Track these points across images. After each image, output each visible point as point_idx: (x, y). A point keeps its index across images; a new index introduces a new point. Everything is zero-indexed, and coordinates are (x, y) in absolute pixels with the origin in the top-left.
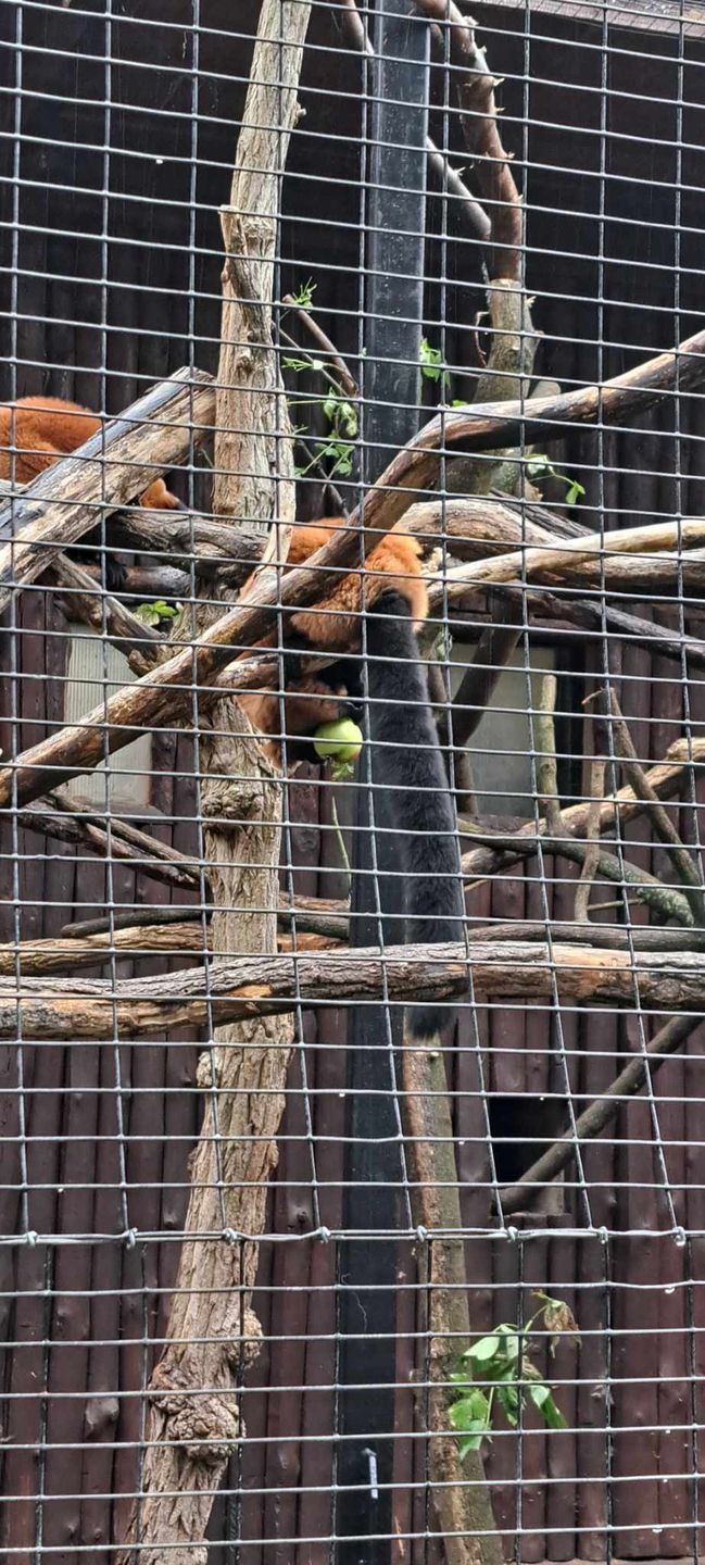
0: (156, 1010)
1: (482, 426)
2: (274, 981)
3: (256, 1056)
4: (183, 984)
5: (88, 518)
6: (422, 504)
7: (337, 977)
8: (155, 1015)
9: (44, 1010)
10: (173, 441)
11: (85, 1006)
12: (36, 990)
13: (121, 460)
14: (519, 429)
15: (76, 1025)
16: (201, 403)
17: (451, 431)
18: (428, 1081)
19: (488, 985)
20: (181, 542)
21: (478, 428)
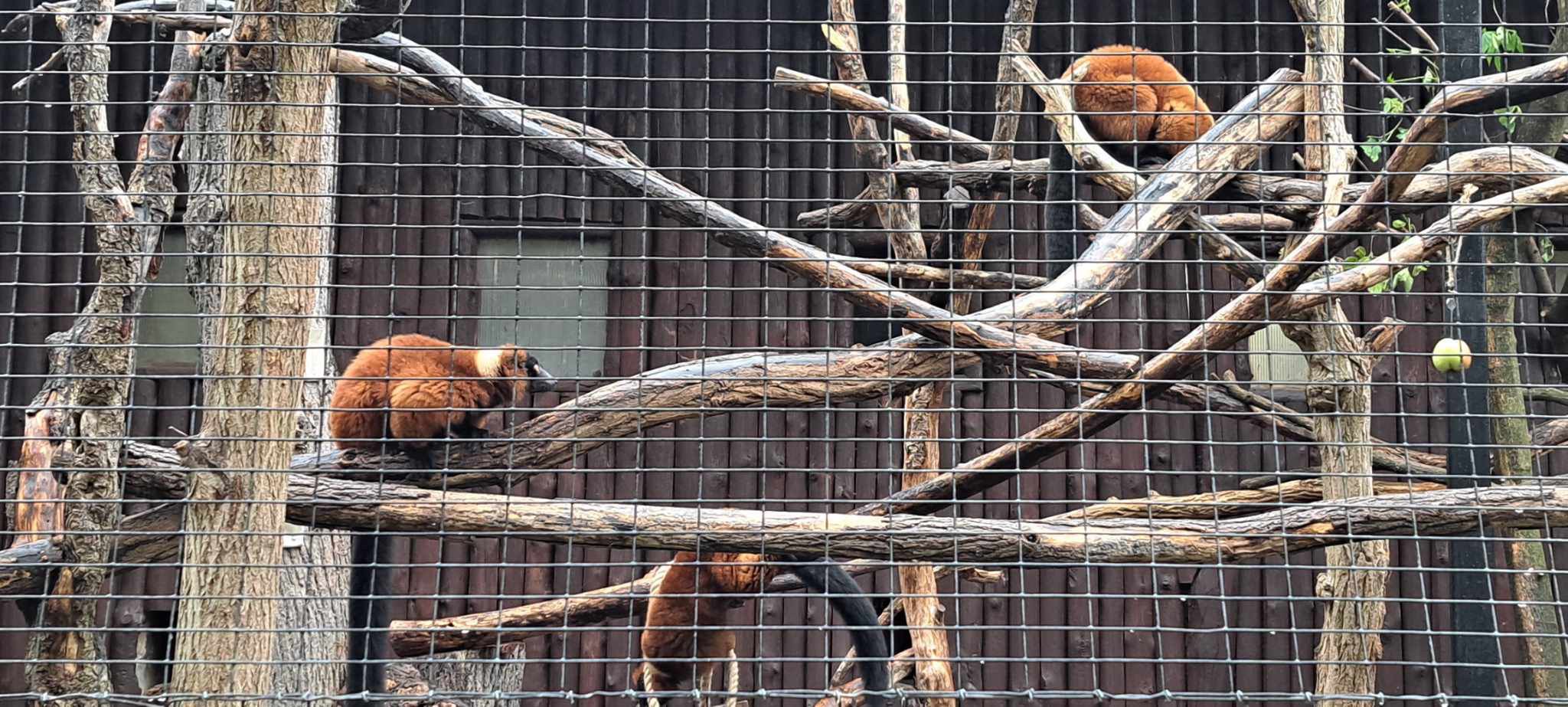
0: (1246, 542)
1: (1476, 95)
2: (1335, 520)
3: (1358, 576)
4: (1266, 523)
5: (1210, 185)
6: (1463, 153)
7: (1383, 516)
8: (1246, 546)
9: (1163, 543)
10: (1273, 123)
11: (1193, 540)
12: (1157, 528)
13: (1234, 141)
14: (1505, 93)
15: (1187, 553)
16: (1294, 94)
17: (1453, 100)
18: (1536, 594)
19: (1507, 520)
20: (1279, 196)
21: (1472, 96)
